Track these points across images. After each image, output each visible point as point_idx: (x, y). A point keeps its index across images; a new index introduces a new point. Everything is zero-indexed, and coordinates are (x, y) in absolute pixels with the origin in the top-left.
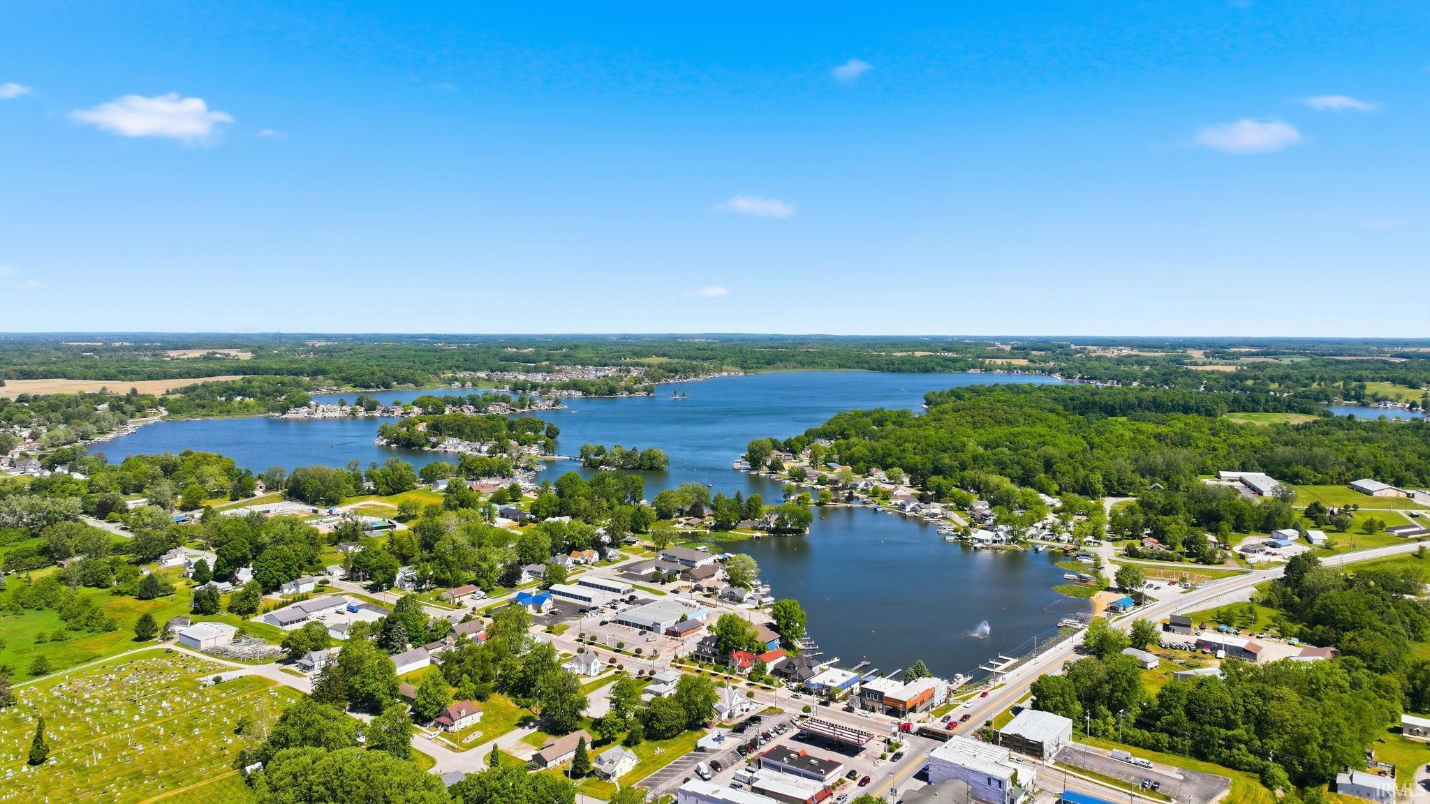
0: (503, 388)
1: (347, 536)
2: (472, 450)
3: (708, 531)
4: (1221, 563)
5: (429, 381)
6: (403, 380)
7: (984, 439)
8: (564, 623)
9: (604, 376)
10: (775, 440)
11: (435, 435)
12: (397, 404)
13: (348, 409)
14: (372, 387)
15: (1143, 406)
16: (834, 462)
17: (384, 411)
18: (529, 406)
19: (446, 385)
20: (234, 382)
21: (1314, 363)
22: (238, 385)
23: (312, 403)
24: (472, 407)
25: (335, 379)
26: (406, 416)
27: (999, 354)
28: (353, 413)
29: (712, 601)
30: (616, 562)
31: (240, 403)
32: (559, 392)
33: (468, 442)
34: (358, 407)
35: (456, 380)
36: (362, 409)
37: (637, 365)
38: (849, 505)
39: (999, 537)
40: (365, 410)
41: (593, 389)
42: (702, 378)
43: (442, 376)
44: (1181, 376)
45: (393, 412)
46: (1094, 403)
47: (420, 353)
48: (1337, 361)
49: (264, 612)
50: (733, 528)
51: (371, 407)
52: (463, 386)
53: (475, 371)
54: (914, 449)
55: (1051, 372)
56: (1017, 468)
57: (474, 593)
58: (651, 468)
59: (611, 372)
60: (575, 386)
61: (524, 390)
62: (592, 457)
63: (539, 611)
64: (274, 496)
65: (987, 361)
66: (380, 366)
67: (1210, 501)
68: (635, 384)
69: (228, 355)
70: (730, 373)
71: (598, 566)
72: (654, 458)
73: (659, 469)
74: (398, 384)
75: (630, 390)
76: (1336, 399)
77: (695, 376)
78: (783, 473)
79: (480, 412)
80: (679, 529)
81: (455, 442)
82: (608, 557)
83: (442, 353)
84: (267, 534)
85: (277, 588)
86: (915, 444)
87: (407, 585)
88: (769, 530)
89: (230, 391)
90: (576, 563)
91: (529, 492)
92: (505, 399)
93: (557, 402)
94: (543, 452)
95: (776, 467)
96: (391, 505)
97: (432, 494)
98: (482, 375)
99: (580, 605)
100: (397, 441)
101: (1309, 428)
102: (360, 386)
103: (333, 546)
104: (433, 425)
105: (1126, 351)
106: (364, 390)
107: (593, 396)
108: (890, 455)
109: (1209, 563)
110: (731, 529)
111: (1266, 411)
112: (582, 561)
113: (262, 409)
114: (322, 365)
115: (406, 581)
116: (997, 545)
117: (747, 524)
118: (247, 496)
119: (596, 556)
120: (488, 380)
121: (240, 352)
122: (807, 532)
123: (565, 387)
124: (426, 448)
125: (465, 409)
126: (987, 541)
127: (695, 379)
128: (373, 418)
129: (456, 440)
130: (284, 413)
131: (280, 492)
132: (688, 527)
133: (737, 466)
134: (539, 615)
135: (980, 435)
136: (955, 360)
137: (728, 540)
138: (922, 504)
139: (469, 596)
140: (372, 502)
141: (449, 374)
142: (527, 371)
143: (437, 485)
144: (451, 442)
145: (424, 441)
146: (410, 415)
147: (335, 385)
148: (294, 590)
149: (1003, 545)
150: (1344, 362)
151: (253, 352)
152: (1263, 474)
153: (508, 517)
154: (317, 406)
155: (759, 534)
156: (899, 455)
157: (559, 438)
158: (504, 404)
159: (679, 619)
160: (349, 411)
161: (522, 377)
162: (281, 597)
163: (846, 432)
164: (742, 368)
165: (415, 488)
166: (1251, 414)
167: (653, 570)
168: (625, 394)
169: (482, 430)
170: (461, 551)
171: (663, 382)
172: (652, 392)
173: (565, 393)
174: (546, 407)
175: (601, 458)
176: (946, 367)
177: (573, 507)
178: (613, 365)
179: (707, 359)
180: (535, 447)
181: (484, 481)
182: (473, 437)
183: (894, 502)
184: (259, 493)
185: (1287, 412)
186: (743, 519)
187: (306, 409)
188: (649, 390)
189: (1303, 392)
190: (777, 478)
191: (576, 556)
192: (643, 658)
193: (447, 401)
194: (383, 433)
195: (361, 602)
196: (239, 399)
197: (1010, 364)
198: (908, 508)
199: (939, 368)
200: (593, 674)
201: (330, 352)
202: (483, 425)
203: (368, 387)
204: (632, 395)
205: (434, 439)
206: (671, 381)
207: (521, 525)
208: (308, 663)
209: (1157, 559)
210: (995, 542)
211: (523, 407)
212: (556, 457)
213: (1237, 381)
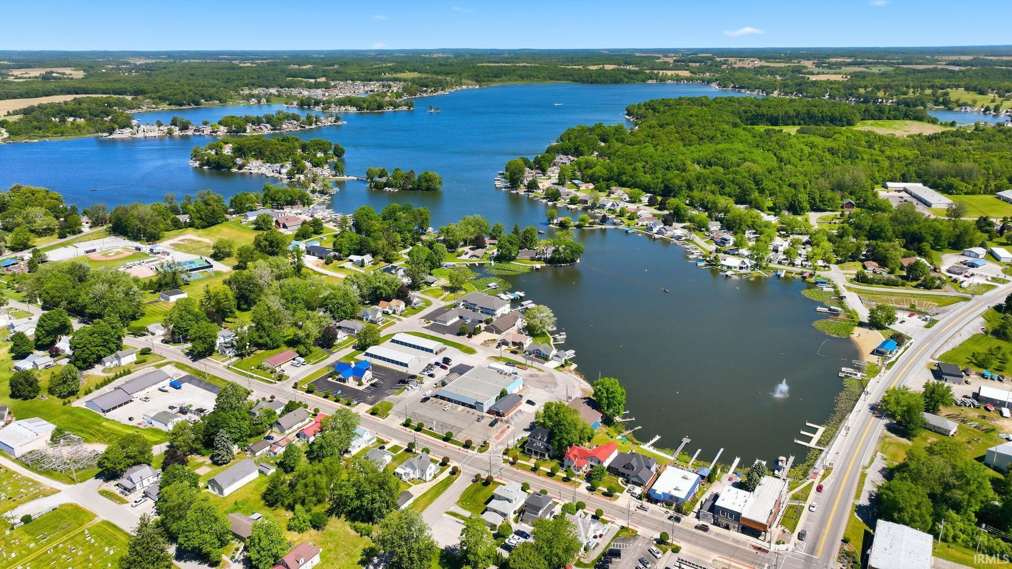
0: (292, 104)
1: (167, 284)
2: (273, 171)
3: (493, 262)
4: (939, 288)
5: (231, 97)
6: (210, 98)
7: (696, 155)
8: (387, 399)
9: (371, 91)
10: (527, 159)
11: (240, 156)
12: (205, 124)
13: (165, 129)
14: (184, 105)
15: (799, 117)
16: (578, 179)
17: (195, 130)
18: (316, 122)
19: (244, 101)
20: (66, 103)
21: (898, 72)
22: (69, 107)
23: (134, 122)
24: (269, 126)
25: (153, 99)
26: (214, 134)
27: (665, 66)
28: (170, 132)
29: (519, 358)
30: (421, 309)
31: (72, 124)
32: (338, 108)
33: (269, 164)
34: (173, 127)
35: (253, 96)
36: (177, 128)
37: (395, 80)
38: (603, 227)
39: (745, 264)
40: (180, 130)
41: (365, 105)
42: (447, 92)
43: (241, 92)
44: (810, 86)
45: (203, 131)
46: (763, 115)
47: (223, 71)
48: (914, 70)
49: (86, 394)
50: (514, 259)
51: (184, 127)
52: (259, 102)
53: (267, 87)
54: (644, 167)
55: (709, 82)
56: (732, 186)
57: (294, 359)
58: (428, 189)
59: (375, 86)
60: (349, 102)
61: (309, 105)
62: (377, 179)
63: (360, 384)
64: (99, 232)
65: (661, 72)
66: (189, 85)
67: (910, 223)
68: (397, 98)
69: (63, 74)
70: (469, 86)
71: (405, 316)
72: (431, 180)
73: (435, 190)
74: (206, 101)
75: (396, 106)
76: (929, 105)
77: (442, 90)
78: (539, 191)
79: (275, 129)
80: (466, 260)
81: (258, 164)
82: (413, 305)
83: (239, 70)
84: (87, 294)
85: (99, 360)
86: (644, 163)
87: (227, 352)
88: (546, 261)
89: (63, 112)
90: (385, 313)
91: (329, 221)
92: (295, 118)
93: (338, 119)
94: (334, 173)
95: (532, 186)
96: (207, 238)
97: (242, 227)
98: (273, 91)
99: (398, 372)
100: (208, 163)
101: (939, 137)
102: (174, 104)
103: (154, 293)
104: (237, 148)
105: (758, 63)
106: (178, 107)
107: (365, 111)
108: (624, 173)
109: (929, 288)
110: (512, 260)
111: (888, 118)
112: (390, 312)
113: (91, 129)
114: (142, 86)
115: (226, 347)
116: (743, 271)
117: (525, 254)
118: (74, 233)
119: (402, 305)
120: (279, 96)
121: (74, 70)
122: (578, 261)
123: (341, 103)
124: (234, 170)
125: (263, 127)
126: (735, 267)
127: (442, 92)
128: (187, 137)
129: (259, 162)
130: (111, 134)
131: (105, 227)
132: (474, 259)
133: (498, 184)
134: (361, 388)
135: (692, 152)
136: (636, 73)
137: (513, 273)
138: (667, 227)
139: (290, 363)
140: (188, 237)
141: (247, 92)
142: (309, 87)
143: (246, 217)
144: (254, 164)
145: (231, 164)
146: (218, 133)
147: (154, 104)
148: (116, 362)
149: (749, 271)
150: (919, 71)
151: (84, 71)
152: (920, 185)
153: (314, 255)
154: (139, 127)
155: (538, 265)
156: (632, 174)
157: (345, 156)
158: (295, 122)
159: (498, 394)
160: (166, 131)
161: (306, 93)
162: (104, 371)
163: (580, 148)
164: (477, 81)
165: (227, 220)
166: (877, 121)
167: (457, 319)
168: (391, 109)
169: (280, 152)
170: (277, 316)
171: (418, 96)
172: (412, 106)
173: (343, 108)
174: (329, 124)
175: (384, 180)
176: (631, 78)
177: (372, 244)
178: (377, 80)
179: (447, 74)
180: (326, 167)
181: (288, 211)
182: (272, 159)
183: (640, 223)
184: (86, 229)
185: (903, 119)
186: (521, 248)
187: (129, 130)
188: (409, 104)
189: (904, 99)
190: (535, 197)
191: (383, 306)
192: (473, 449)
193: (247, 120)
194: (195, 156)
195: (184, 374)
196: (71, 119)
197: (677, 75)
198: (655, 230)
199: (626, 80)
200: (428, 478)
201: (148, 69)
202: (280, 148)
203: (181, 105)
204: (397, 109)
205: (239, 161)
206: (425, 95)
207: (327, 263)
208: (128, 485)
209: (884, 284)
210: (741, 268)
211: (311, 125)
212: (345, 177)
213: (854, 90)
